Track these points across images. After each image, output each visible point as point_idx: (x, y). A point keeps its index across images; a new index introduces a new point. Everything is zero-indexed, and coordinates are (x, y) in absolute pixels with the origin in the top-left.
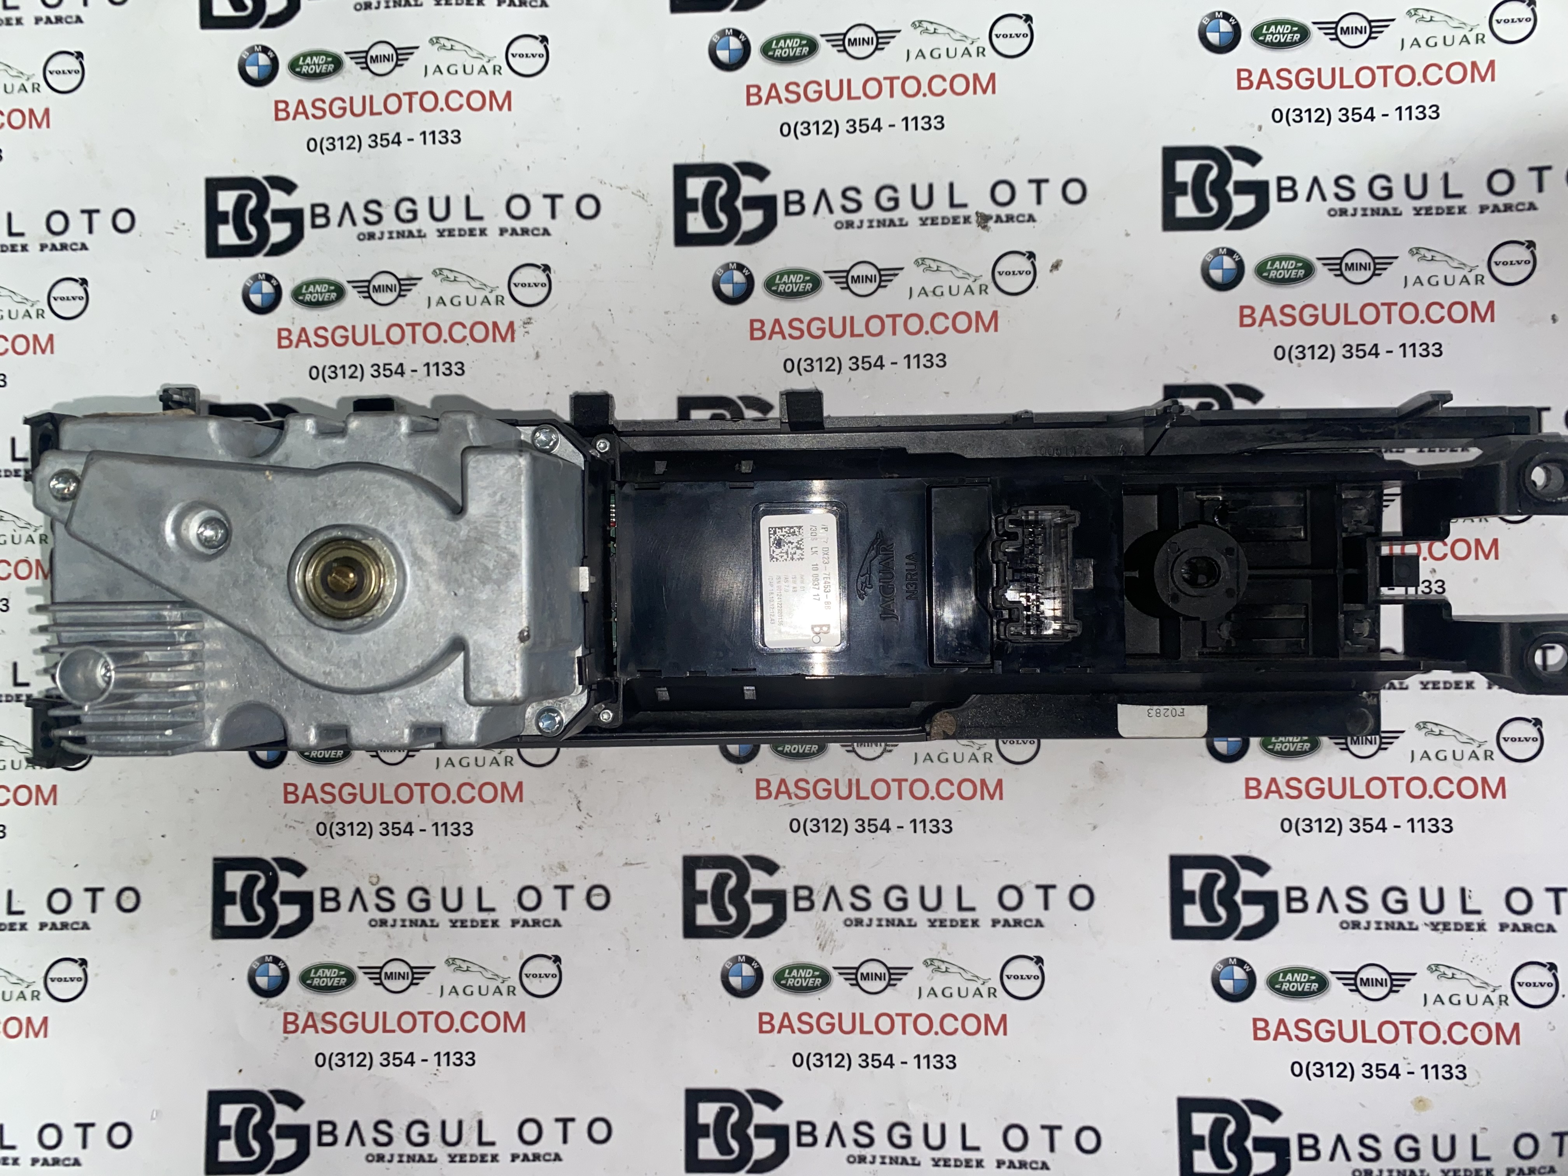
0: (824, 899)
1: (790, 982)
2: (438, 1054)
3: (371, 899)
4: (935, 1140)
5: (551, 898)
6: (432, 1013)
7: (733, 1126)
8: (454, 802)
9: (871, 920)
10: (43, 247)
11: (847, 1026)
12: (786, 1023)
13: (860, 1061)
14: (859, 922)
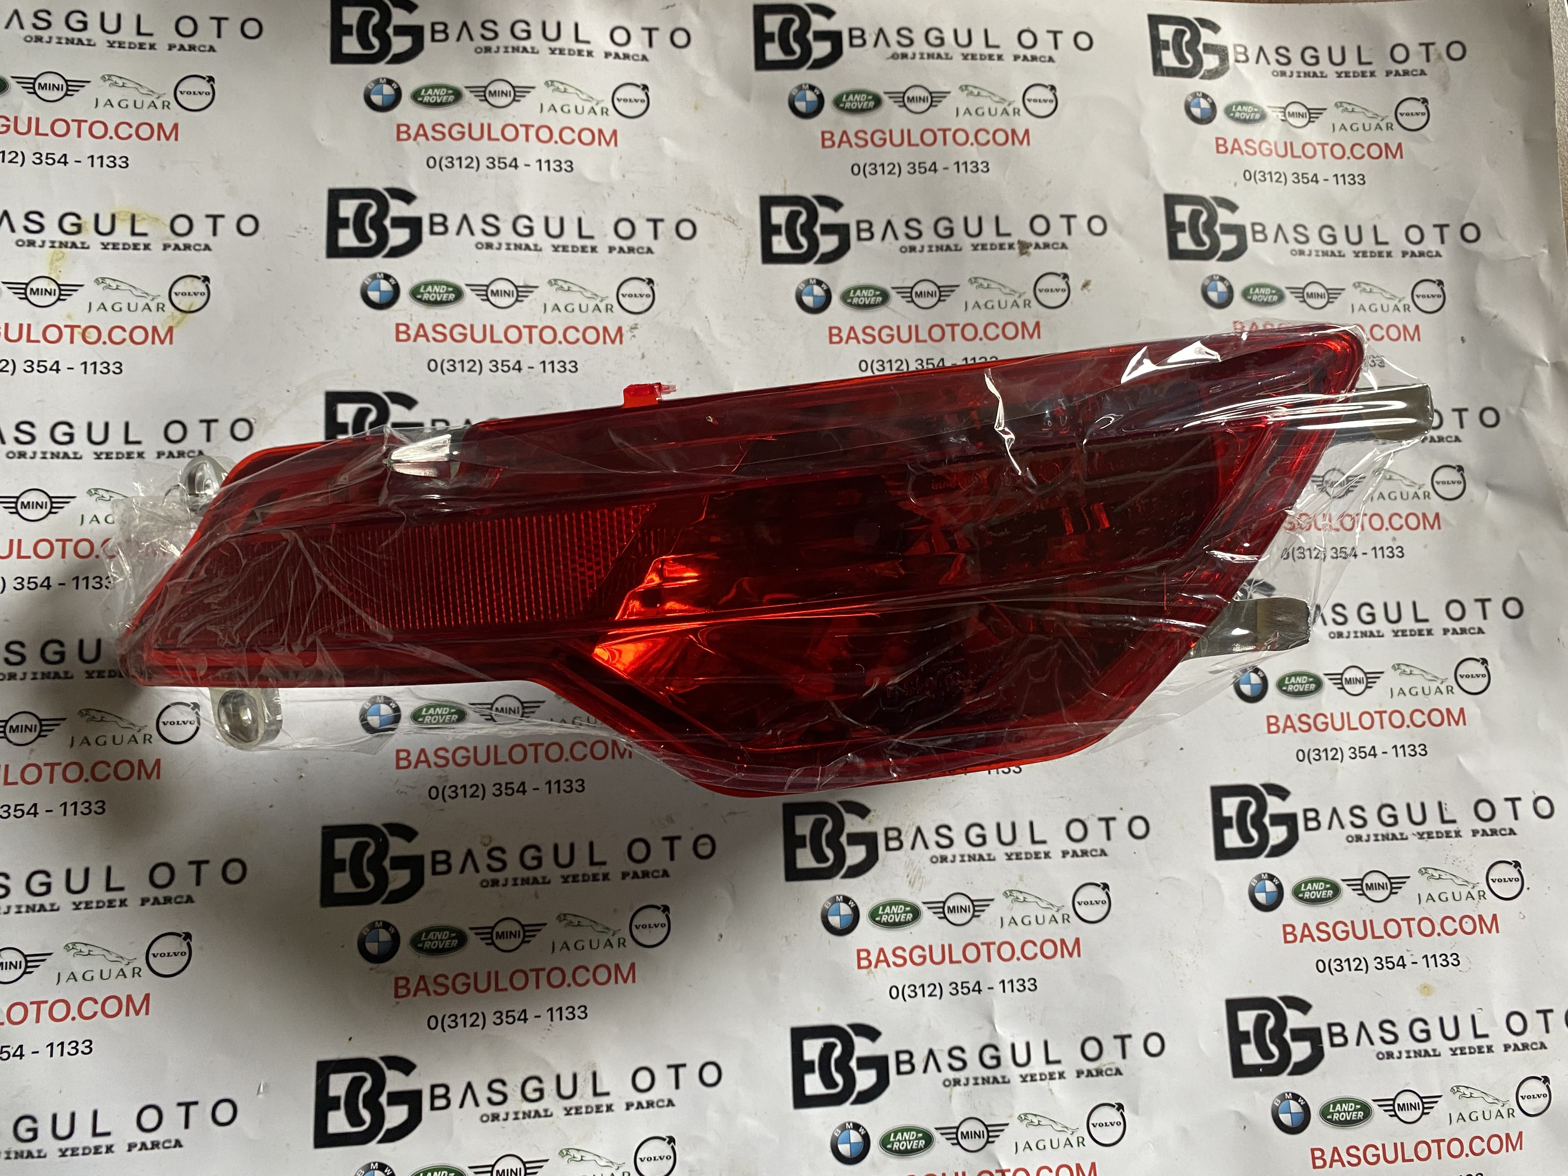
0: (911, 838)
1: (884, 919)
2: (551, 1009)
3: (483, 861)
4: (1021, 1058)
5: (660, 849)
6: (543, 969)
7: (836, 1060)
8: (567, 760)
9: (954, 856)
10: (166, 247)
11: (937, 957)
12: (882, 958)
13: (950, 989)
14: (944, 859)
